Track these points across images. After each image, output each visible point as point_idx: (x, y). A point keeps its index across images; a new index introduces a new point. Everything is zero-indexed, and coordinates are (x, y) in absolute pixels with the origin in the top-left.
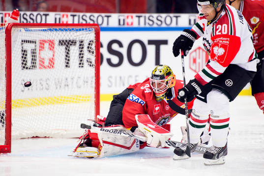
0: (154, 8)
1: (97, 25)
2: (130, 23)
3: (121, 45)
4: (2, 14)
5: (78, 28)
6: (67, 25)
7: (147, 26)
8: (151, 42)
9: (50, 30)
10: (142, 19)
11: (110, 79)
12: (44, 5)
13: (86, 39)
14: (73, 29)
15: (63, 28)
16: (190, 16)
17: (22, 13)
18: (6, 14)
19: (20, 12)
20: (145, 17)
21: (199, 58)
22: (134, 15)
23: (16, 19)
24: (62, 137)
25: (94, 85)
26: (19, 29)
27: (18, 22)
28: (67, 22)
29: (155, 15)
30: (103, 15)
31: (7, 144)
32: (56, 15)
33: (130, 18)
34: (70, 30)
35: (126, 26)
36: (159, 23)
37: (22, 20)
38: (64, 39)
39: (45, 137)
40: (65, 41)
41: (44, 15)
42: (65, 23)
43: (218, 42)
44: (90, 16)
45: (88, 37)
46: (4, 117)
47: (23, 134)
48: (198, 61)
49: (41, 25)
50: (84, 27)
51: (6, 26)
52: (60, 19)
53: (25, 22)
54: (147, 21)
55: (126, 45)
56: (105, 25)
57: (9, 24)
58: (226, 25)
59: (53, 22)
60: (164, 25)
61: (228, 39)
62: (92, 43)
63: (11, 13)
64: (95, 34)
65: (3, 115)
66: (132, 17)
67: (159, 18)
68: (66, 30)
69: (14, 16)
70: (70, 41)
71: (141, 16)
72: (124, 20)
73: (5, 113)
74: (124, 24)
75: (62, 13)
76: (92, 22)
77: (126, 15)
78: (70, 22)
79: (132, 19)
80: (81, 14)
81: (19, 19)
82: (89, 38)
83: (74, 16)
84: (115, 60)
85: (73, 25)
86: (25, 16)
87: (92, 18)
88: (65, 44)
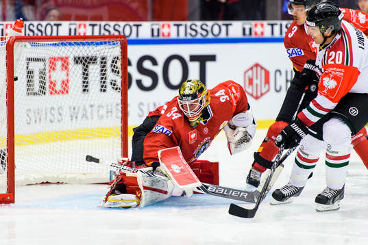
0: (197, 14)
1: (124, 36)
2: (166, 34)
3: (155, 62)
4: (2, 25)
5: (99, 41)
6: (85, 37)
7: (189, 37)
8: (194, 58)
9: (62, 44)
10: (182, 29)
11: (141, 106)
12: (55, 12)
13: (109, 54)
14: (92, 43)
15: (79, 41)
16: (244, 24)
17: (27, 23)
18: (7, 25)
19: (25, 23)
20: (186, 25)
21: (257, 78)
22: (172, 23)
23: (20, 31)
24: (80, 182)
25: (120, 115)
26: (24, 43)
27: (22, 34)
28: (85, 34)
29: (199, 23)
30: (131, 23)
31: (9, 192)
32: (70, 24)
33: (166, 27)
34: (89, 44)
35: (161, 37)
36: (204, 33)
37: (28, 32)
38: (81, 55)
39: (58, 183)
40: (81, 58)
41: (55, 25)
42: (82, 34)
43: (330, 73)
44: (115, 26)
45: (112, 52)
46: (6, 157)
47: (30, 179)
48: (255, 81)
49: (51, 38)
50: (107, 40)
51: (7, 40)
52: (75, 30)
53: (31, 34)
54: (189, 31)
55: (161, 62)
56: (133, 37)
57: (11, 37)
58: (341, 53)
59: (67, 34)
60: (210, 36)
61: (343, 70)
62: (116, 59)
63: (13, 23)
64: (121, 48)
65: (4, 154)
66: (169, 26)
67: (204, 27)
68: (83, 44)
69: (17, 28)
70: (88, 58)
71: (181, 25)
72: (158, 30)
73: (6, 152)
74: (158, 35)
75: (78, 23)
76: (117, 34)
77: (161, 23)
78: (89, 33)
79: (169, 29)
80: (103, 23)
81: (23, 30)
82: (113, 54)
83: (93, 26)
84: (147, 81)
85: (93, 37)
86: (31, 27)
87: (117, 27)
88: (81, 61)
